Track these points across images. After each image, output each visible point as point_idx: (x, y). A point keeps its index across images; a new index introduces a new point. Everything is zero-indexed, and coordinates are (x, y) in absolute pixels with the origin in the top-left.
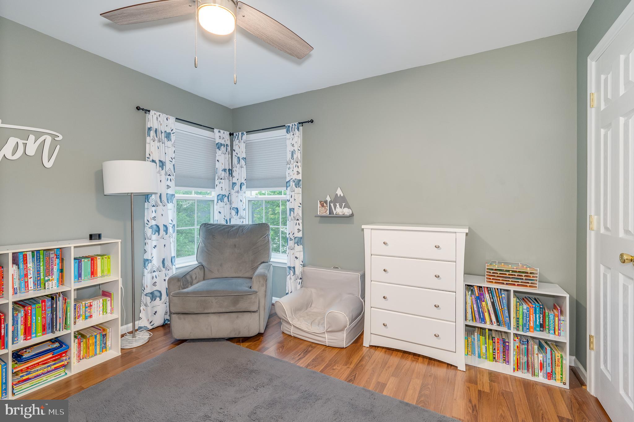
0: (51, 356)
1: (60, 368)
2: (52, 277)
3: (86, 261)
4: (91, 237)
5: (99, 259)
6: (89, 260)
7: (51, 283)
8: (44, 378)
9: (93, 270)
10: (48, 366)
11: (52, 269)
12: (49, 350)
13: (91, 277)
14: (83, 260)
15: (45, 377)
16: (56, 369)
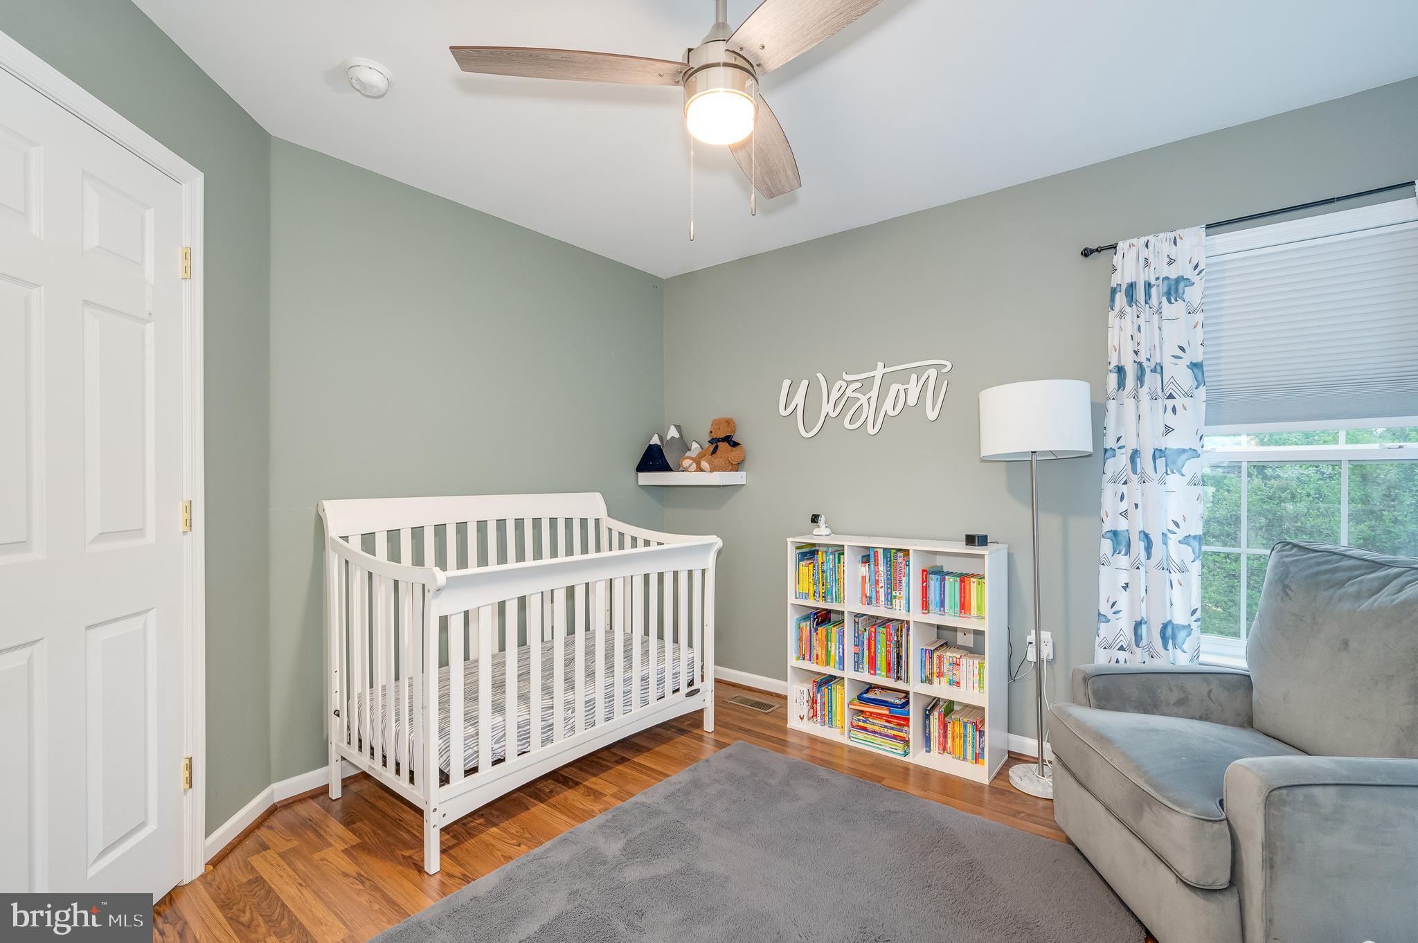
0: (887, 712)
1: (897, 739)
2: (900, 593)
3: (951, 580)
4: (970, 540)
5: (974, 582)
6: (957, 581)
7: (898, 601)
8: (879, 740)
9: (964, 600)
10: (886, 727)
11: (900, 582)
12: (886, 702)
13: (961, 612)
14: (946, 577)
15: (881, 740)
16: (895, 737)
